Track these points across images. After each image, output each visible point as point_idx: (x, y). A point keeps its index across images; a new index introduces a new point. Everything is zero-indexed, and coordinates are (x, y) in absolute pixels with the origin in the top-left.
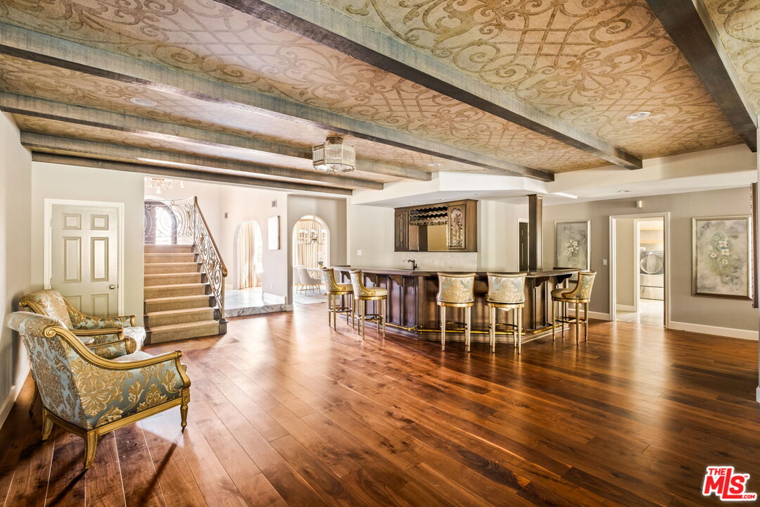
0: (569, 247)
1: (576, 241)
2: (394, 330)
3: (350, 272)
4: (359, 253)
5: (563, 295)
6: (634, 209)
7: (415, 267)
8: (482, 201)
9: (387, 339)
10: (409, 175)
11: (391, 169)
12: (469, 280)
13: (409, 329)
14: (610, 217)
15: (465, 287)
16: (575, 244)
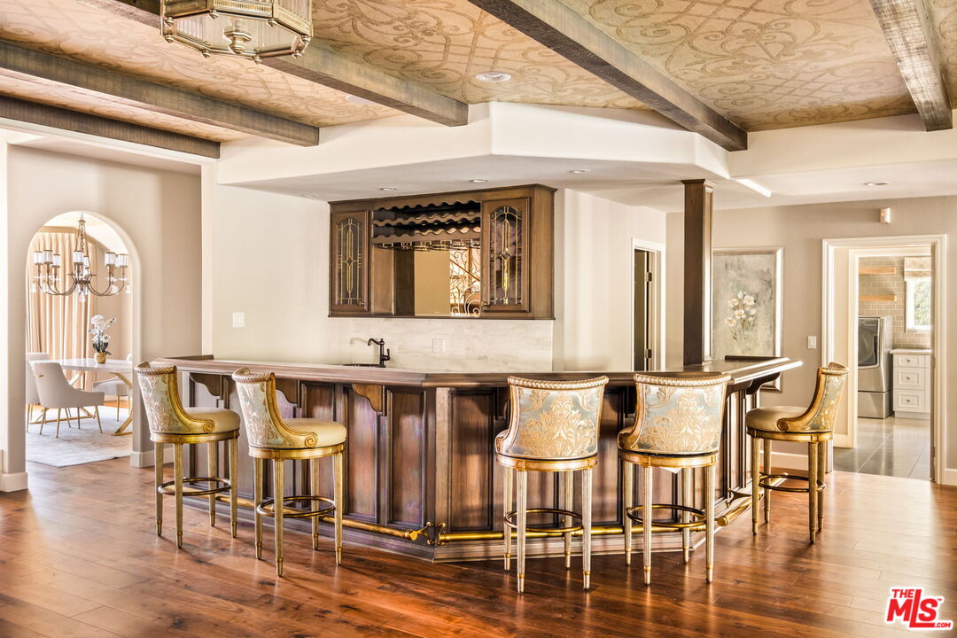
0: (736, 308)
1: (751, 294)
2: (361, 535)
3: (234, 377)
4: (238, 319)
5: (782, 423)
6: (876, 226)
7: (384, 358)
8: (568, 192)
9: (351, 569)
10: (416, 103)
11: (372, 78)
12: (592, 396)
13: (414, 536)
14: (825, 243)
15: (583, 415)
16: (749, 300)
